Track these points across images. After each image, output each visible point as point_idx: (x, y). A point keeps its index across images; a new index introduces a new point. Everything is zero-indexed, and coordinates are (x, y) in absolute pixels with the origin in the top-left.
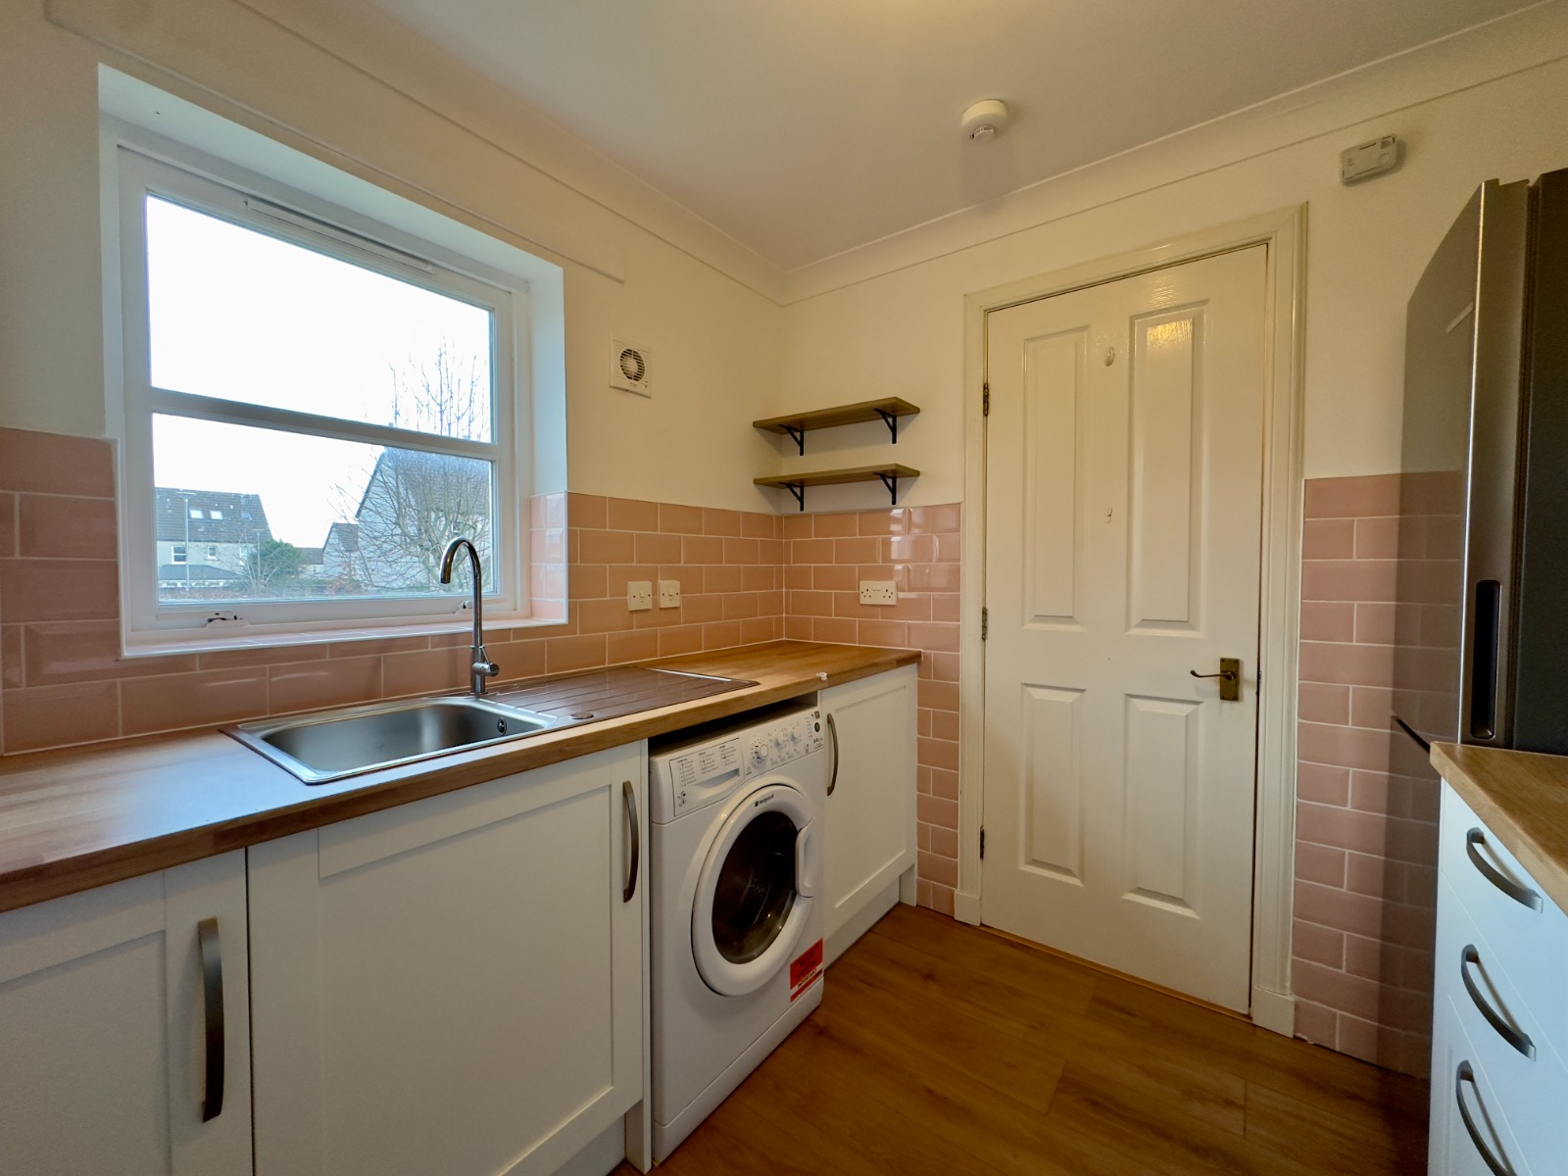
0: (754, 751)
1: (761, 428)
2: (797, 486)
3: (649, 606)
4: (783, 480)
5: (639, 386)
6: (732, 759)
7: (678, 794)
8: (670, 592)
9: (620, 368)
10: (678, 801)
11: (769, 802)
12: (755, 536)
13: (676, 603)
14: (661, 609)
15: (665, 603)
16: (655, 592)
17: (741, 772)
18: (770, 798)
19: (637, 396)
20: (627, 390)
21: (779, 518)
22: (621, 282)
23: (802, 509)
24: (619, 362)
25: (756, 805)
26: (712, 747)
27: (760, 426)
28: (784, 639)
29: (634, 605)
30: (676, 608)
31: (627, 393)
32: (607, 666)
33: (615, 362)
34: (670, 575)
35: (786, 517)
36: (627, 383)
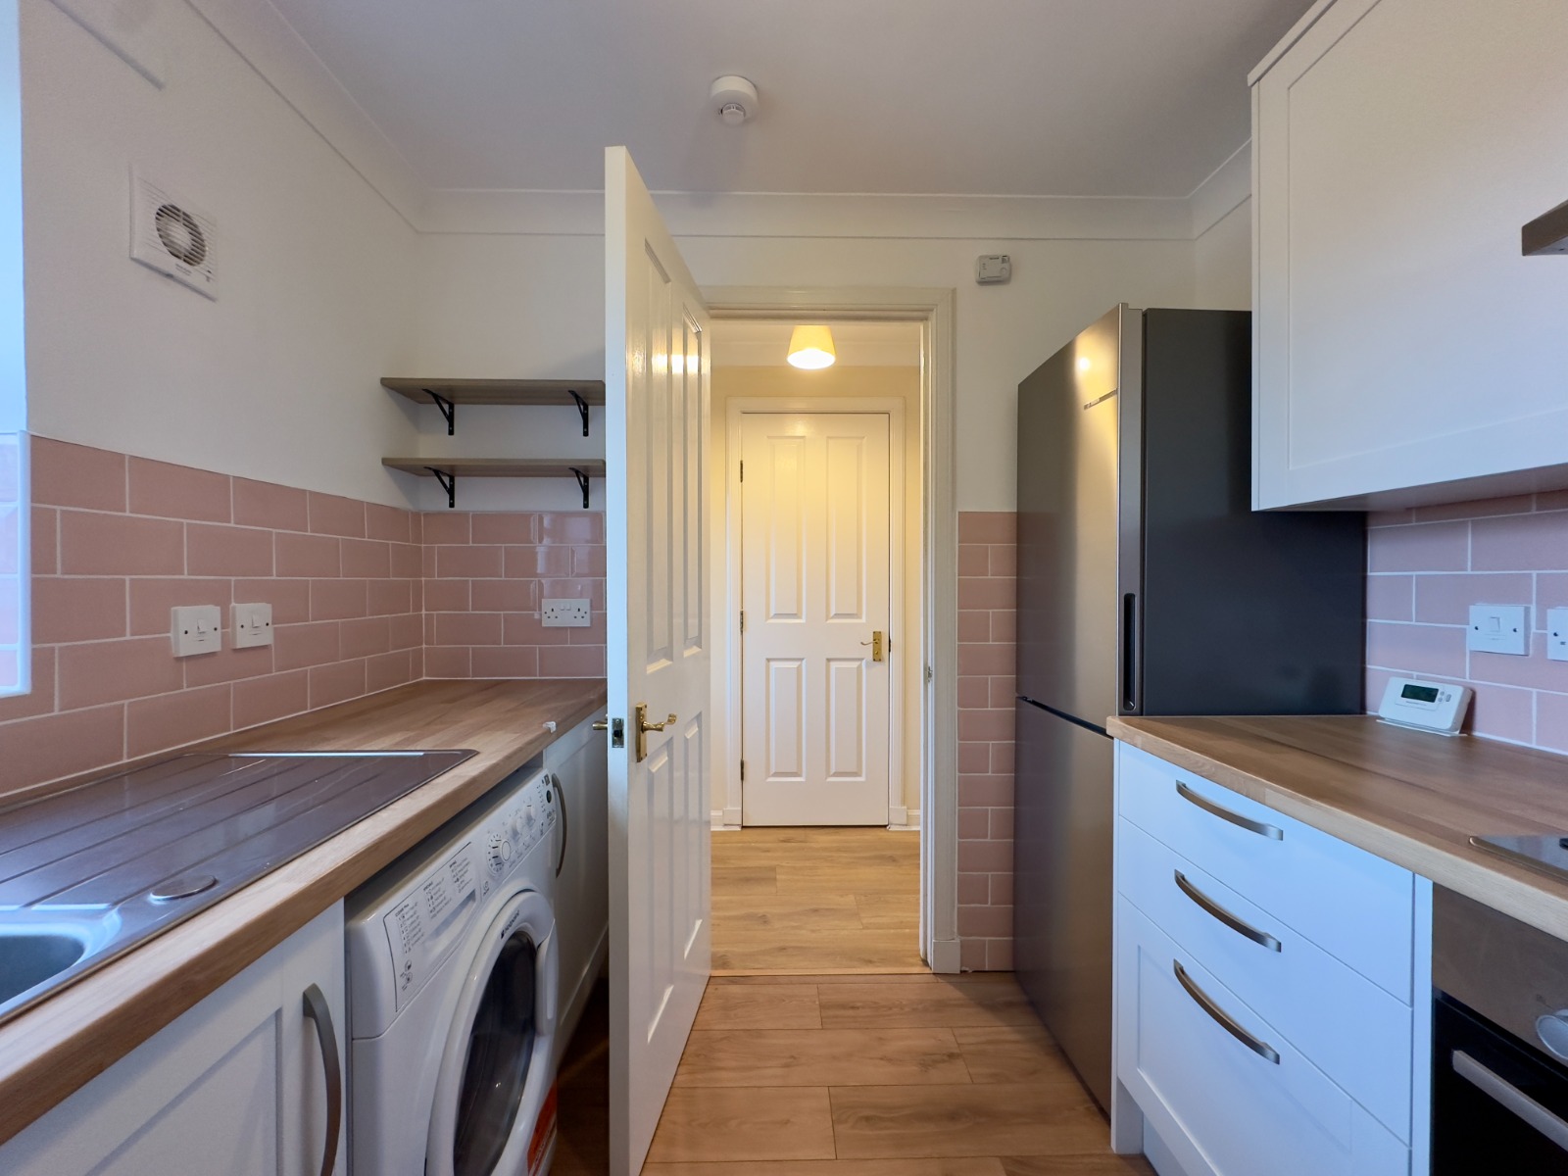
0: (492, 855)
1: (392, 389)
2: (446, 476)
3: (217, 647)
4: (428, 464)
5: (195, 275)
6: (467, 877)
7: (400, 969)
8: (254, 622)
9: (156, 233)
10: (401, 982)
11: (514, 924)
12: (387, 539)
13: (266, 638)
14: (236, 650)
15: (244, 640)
16: (226, 620)
17: (477, 893)
18: (515, 918)
19: (188, 293)
20: (169, 276)
21: (417, 515)
22: (158, 85)
23: (452, 505)
24: (154, 221)
25: (503, 935)
26: (436, 870)
27: (393, 386)
28: (424, 678)
29: (186, 647)
30: (266, 646)
31: (169, 281)
32: (125, 761)
33: (146, 222)
34: (248, 594)
35: (427, 515)
36: (172, 264)
